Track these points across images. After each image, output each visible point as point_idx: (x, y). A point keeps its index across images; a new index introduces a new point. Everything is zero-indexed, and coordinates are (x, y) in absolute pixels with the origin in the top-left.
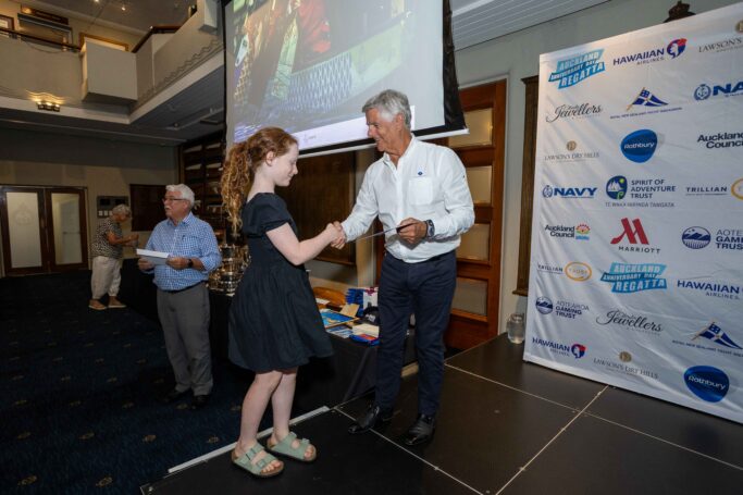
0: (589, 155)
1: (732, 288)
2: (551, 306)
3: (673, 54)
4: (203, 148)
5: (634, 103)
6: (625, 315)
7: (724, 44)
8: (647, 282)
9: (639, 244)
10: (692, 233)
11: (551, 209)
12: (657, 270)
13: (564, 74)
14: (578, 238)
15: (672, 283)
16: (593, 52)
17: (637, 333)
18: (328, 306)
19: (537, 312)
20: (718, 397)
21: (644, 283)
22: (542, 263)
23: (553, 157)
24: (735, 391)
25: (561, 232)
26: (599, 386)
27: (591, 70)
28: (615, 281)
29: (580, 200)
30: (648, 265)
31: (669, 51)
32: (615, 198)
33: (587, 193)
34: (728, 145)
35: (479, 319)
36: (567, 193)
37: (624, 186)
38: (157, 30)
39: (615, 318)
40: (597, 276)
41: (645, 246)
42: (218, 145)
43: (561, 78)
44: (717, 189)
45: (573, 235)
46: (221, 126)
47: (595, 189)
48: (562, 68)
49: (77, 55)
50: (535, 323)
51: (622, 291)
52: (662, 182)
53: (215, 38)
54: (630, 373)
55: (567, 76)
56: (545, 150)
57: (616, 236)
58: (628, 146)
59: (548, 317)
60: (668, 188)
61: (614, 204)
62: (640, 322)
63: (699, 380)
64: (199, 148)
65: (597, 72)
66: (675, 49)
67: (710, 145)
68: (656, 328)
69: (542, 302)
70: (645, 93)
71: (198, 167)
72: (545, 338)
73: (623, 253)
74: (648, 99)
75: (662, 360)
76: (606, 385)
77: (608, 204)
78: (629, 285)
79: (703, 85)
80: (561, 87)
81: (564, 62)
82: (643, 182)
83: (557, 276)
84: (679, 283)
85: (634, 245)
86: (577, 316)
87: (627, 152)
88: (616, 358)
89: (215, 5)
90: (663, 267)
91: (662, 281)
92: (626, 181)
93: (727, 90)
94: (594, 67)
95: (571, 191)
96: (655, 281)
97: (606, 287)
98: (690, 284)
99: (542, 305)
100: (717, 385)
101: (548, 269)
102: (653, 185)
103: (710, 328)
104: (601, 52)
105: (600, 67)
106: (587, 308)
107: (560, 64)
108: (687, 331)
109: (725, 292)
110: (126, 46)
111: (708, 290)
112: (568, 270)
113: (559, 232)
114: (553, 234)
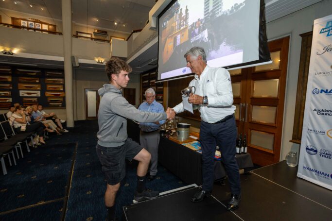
2: (316, 151)
4: (149, 75)
18: (197, 140)
19: (306, 153)
22: (311, 128)
23: (321, 73)
35: (268, 152)
36: (329, 92)
38: (135, 31)
42: (154, 73)
46: (156, 65)
49: (109, 44)
50: (305, 158)
53: (155, 31)
56: (316, 70)
59: (314, 157)
64: (147, 74)
69: (310, 148)
71: (147, 81)
72: (311, 167)
83: (321, 136)
89: (155, 18)
99: (310, 150)
101: (315, 132)
110: (124, 39)
112: (329, 134)
113: (323, 112)
114: (319, 113)
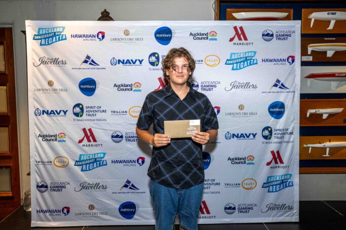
0: (62, 90)
1: (133, 161)
2: (46, 187)
3: (100, 39)
5: (84, 62)
6: (89, 184)
7: (120, 39)
8: (98, 163)
9: (92, 143)
10: (115, 135)
11: (41, 123)
12: (102, 155)
13: (42, 37)
14: (60, 141)
15: (109, 163)
16: (60, 27)
17: (96, 192)
19: (38, 193)
20: (133, 215)
21: (97, 164)
22: (38, 159)
23: (40, 90)
25: (49, 138)
26: (80, 228)
27: (59, 38)
28: (82, 165)
29: (59, 118)
30: (97, 154)
31: (98, 37)
32: (78, 116)
33: (62, 113)
34: (126, 90)
36: (51, 113)
37: (82, 109)
39: (84, 187)
40: (72, 163)
41: (95, 143)
43: (41, 39)
44: (123, 112)
45: (56, 140)
47: (67, 111)
48: (41, 33)
50: (37, 200)
51: (86, 170)
52: (100, 107)
54: (95, 215)
55: (45, 39)
56: (34, 85)
57: (81, 139)
58: (82, 87)
59: (46, 194)
60: (103, 111)
61: (78, 120)
62: (97, 186)
63: (125, 210)
65: (62, 40)
66: (100, 36)
67: (119, 89)
68: (104, 188)
69: (40, 185)
70: (88, 57)
72: (45, 208)
73: (85, 148)
74: (90, 61)
76: (83, 226)
77: (74, 120)
78: (89, 166)
79: (114, 58)
80: (41, 45)
81: (42, 29)
82: (91, 107)
83: (49, 167)
84: (112, 162)
85: (90, 143)
86: (63, 189)
87: (82, 89)
88: (87, 210)
90: (104, 154)
91: (105, 162)
92: (83, 106)
93: (123, 63)
94: (61, 36)
95: (52, 112)
96: (101, 162)
97: (78, 169)
98: (117, 162)
99: (41, 187)
100: (132, 210)
102: (96, 109)
103: (127, 183)
104: (64, 28)
105: (64, 37)
106: (69, 183)
107: (39, 29)
108: (118, 186)
109: (131, 163)
111: (124, 163)
112: (55, 162)
113: (47, 138)
114: (44, 139)
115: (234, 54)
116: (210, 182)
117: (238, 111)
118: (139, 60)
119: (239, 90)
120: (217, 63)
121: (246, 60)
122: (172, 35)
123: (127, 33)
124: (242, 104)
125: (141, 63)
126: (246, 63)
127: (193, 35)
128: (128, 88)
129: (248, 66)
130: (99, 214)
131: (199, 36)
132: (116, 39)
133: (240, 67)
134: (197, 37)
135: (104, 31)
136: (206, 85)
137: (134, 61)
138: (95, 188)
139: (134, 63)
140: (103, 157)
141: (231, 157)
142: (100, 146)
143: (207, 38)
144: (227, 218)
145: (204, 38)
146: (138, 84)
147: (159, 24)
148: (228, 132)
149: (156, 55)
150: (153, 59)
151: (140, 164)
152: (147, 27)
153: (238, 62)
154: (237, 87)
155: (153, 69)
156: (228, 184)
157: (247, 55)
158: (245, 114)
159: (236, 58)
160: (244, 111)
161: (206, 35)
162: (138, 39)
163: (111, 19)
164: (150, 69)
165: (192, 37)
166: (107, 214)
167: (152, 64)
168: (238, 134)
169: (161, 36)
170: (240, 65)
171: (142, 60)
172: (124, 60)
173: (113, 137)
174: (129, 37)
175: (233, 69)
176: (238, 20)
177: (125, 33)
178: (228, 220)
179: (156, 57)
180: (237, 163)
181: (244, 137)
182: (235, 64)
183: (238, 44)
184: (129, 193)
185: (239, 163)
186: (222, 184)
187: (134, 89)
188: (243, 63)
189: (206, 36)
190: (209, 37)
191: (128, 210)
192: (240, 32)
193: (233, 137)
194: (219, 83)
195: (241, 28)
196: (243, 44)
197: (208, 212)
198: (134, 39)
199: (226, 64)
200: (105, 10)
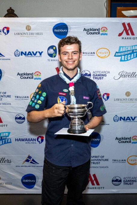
1: (34, 139)
3: (5, 33)
7: (23, 34)
8: (4, 141)
10: (18, 117)
12: (7, 134)
15: (13, 140)
17: (2, 165)
20: (33, 186)
21: (2, 142)
24: (38, 181)
30: (3, 133)
31: (3, 31)
34: (27, 78)
41: (1, 124)
44: (25, 97)
52: (5, 93)
54: (1, 185)
60: (8, 96)
62: (3, 160)
63: (27, 181)
66: (5, 31)
67: (22, 77)
68: (9, 162)
75: (12, 176)
79: (17, 50)
84: (16, 140)
90: (9, 133)
91: (9, 139)
93: (25, 54)
96: (6, 140)
98: (20, 140)
100: (32, 181)
102: (2, 95)
103: (28, 158)
108: (20, 161)
109: (32, 141)
111: (26, 141)
115: (123, 47)
116: (100, 158)
117: (125, 97)
118: (39, 52)
119: (126, 79)
120: (107, 55)
121: (133, 52)
122: (68, 30)
123: (28, 28)
124: (129, 91)
125: (41, 55)
126: (132, 55)
127: (86, 30)
128: (30, 76)
129: (134, 58)
130: (4, 184)
131: (91, 31)
132: (19, 34)
133: (127, 59)
134: (90, 32)
135: (9, 27)
136: (97, 74)
137: (35, 53)
138: (2, 162)
139: (35, 55)
140: (8, 136)
141: (119, 137)
142: (5, 126)
143: (99, 33)
144: (114, 189)
145: (96, 33)
146: (38, 73)
147: (57, 20)
148: (116, 116)
149: (54, 48)
150: (51, 51)
151: (39, 142)
152: (46, 23)
153: (126, 55)
154: (125, 76)
155: (52, 60)
156: (115, 160)
157: (133, 48)
158: (131, 99)
159: (124, 50)
160: (130, 97)
161: (97, 30)
162: (38, 34)
163: (15, 16)
164: (49, 60)
165: (86, 32)
166: (11, 184)
167: (51, 55)
168: (124, 117)
169: (58, 31)
170: (127, 57)
171: (42, 52)
172: (26, 52)
173: (16, 118)
174: (30, 32)
175: (121, 60)
176: (127, 17)
177: (27, 28)
178: (115, 190)
179: (54, 49)
180: (123, 142)
181: (130, 120)
182: (123, 56)
183: (126, 38)
184: (30, 166)
185: (125, 142)
186: (110, 161)
187: (34, 77)
188: (130, 55)
189: (98, 32)
190: (101, 32)
191: (29, 181)
192: (128, 28)
193: (120, 120)
194: (109, 72)
195: (129, 24)
196: (130, 38)
197: (98, 184)
198: (35, 34)
199: (115, 56)
200: (11, 8)
